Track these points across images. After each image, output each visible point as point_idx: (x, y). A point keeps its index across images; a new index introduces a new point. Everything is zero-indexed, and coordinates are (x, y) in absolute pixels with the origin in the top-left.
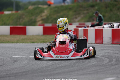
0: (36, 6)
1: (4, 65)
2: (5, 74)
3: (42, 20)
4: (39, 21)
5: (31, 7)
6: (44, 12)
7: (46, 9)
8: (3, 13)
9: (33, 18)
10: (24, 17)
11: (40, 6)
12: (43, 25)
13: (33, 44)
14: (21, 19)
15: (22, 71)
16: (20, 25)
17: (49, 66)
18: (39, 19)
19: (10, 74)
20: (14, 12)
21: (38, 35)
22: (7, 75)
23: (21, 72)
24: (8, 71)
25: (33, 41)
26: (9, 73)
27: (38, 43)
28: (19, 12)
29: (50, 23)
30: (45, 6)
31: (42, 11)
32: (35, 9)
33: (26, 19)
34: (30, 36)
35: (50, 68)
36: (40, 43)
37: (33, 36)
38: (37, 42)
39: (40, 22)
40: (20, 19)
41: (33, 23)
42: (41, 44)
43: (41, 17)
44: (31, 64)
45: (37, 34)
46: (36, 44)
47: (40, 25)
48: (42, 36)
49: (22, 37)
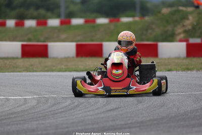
0: (174, 9)
1: (122, 109)
2: (123, 123)
4: (179, 34)
5: (165, 11)
6: (188, 19)
7: (191, 13)
8: (118, 20)
9: (170, 28)
10: (154, 26)
11: (181, 8)
12: (187, 41)
13: (170, 72)
14: (150, 31)
15: (152, 118)
16: (148, 40)
17: (198, 110)
18: (179, 30)
19: (131, 123)
20: (137, 19)
21: (178, 58)
22: (126, 124)
23: (150, 120)
24: (128, 118)
25: (169, 67)
26: (129, 122)
27: (179, 71)
28: (147, 18)
30: (190, 9)
31: (185, 17)
32: (172, 14)
33: (158, 31)
34: (165, 59)
35: (198, 114)
36: (182, 71)
37: (169, 59)
38: (177, 70)
39: (182, 36)
40: (147, 30)
41: (169, 37)
42: (184, 72)
43: (183, 26)
44: (167, 106)
45: (176, 55)
46: (175, 72)
47: (181, 41)
48: (184, 58)
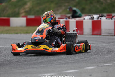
3: (25, 12)
29: (33, 15)
49: (6, 28)
